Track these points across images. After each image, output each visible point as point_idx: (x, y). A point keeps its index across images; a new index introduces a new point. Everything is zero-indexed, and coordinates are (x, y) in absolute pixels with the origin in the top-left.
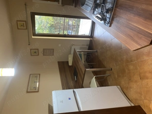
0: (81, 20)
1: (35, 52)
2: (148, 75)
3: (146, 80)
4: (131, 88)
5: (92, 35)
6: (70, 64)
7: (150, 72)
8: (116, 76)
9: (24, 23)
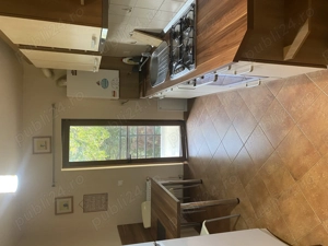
0: (162, 127)
1: (66, 205)
2: (305, 161)
3: (306, 175)
4: (287, 215)
5: (185, 156)
6: (147, 224)
7: (305, 154)
8: (252, 209)
9: (48, 140)
